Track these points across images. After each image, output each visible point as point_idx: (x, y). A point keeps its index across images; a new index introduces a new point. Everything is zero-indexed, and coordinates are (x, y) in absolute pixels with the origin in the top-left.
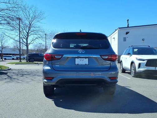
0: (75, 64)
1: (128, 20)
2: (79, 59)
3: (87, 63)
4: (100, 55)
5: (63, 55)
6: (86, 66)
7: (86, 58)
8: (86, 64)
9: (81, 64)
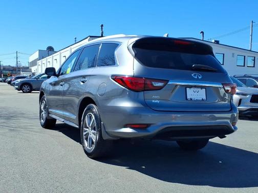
0: (187, 99)
1: (102, 26)
2: (192, 89)
3: (204, 98)
4: (223, 84)
5: (168, 81)
6: (203, 102)
7: (202, 87)
8: (203, 100)
9: (196, 99)
